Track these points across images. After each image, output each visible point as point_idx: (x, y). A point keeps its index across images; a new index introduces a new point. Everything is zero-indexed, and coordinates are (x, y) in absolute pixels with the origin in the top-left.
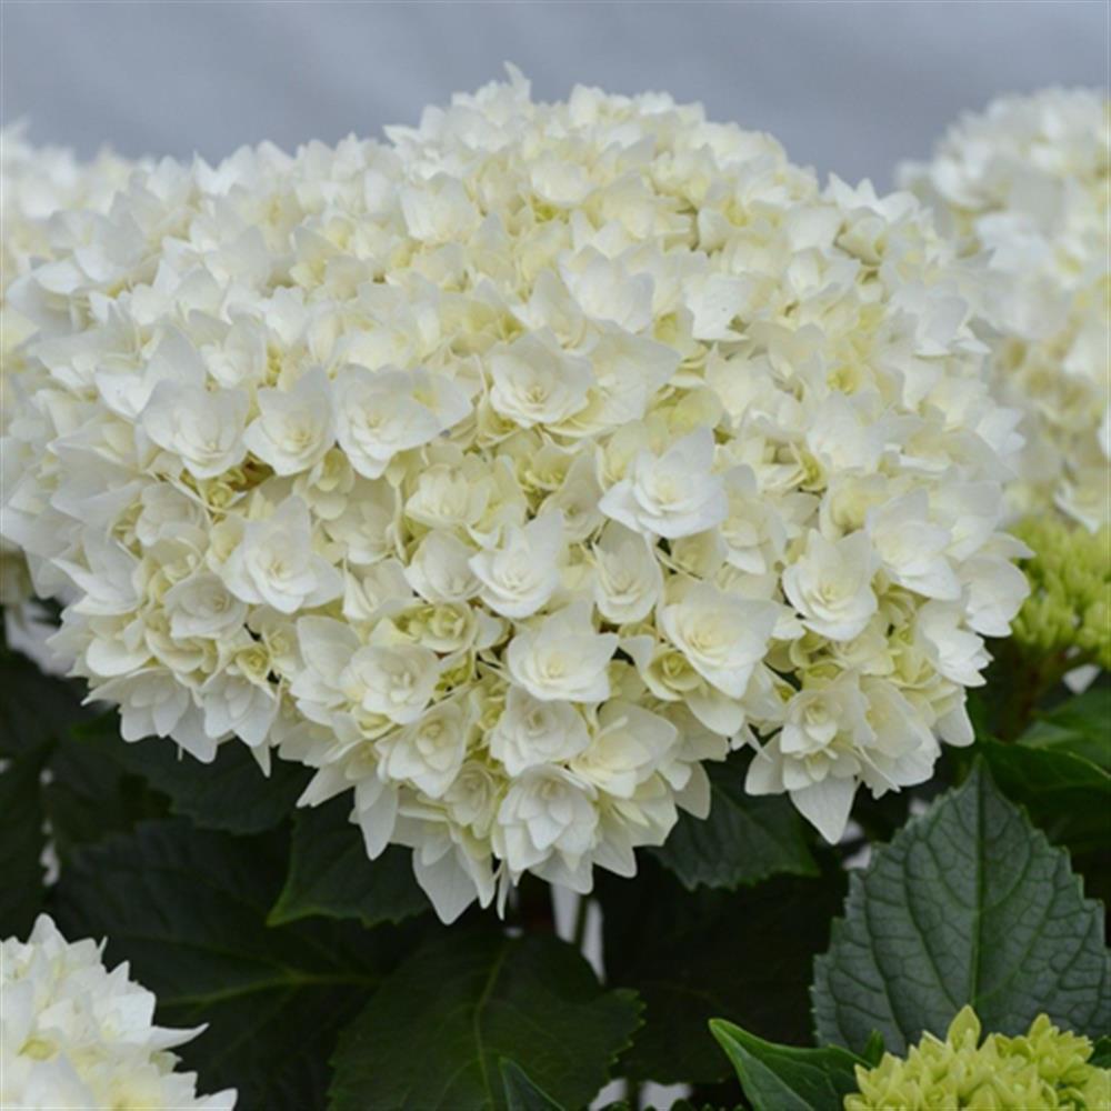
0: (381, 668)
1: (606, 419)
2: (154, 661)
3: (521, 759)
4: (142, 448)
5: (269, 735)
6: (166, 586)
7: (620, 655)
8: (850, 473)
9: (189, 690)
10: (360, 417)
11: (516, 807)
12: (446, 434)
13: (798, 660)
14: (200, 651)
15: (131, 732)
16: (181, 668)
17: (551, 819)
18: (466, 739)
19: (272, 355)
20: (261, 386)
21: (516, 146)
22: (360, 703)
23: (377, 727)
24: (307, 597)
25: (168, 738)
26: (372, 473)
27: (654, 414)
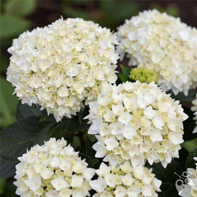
0: (46, 94)
1: (67, 62)
2: (24, 95)
3: (60, 103)
4: (20, 70)
5: (37, 102)
6: (25, 86)
7: (69, 90)
8: (93, 66)
9: (28, 98)
10: (43, 65)
11: (60, 109)
12: (51, 66)
13: (88, 89)
14: (29, 93)
15: (23, 103)
16: (27, 95)
17: (64, 110)
18: (55, 102)
19: (33, 58)
20: (32, 62)
21: (58, 29)
22: (44, 98)
23: (46, 101)
24: (39, 86)
25: (27, 103)
26: (44, 71)
27: (73, 61)
